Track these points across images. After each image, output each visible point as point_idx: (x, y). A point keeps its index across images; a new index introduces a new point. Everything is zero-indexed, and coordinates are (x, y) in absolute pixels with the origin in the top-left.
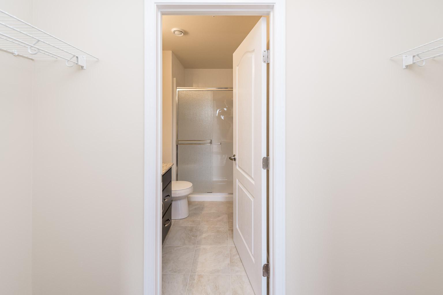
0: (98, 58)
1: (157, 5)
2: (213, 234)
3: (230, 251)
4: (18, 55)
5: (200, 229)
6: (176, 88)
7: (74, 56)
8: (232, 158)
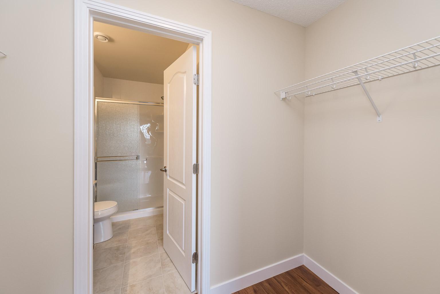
0: (6, 54)
2: (142, 247)
3: (161, 257)
5: (128, 246)
6: (95, 98)
8: (163, 169)
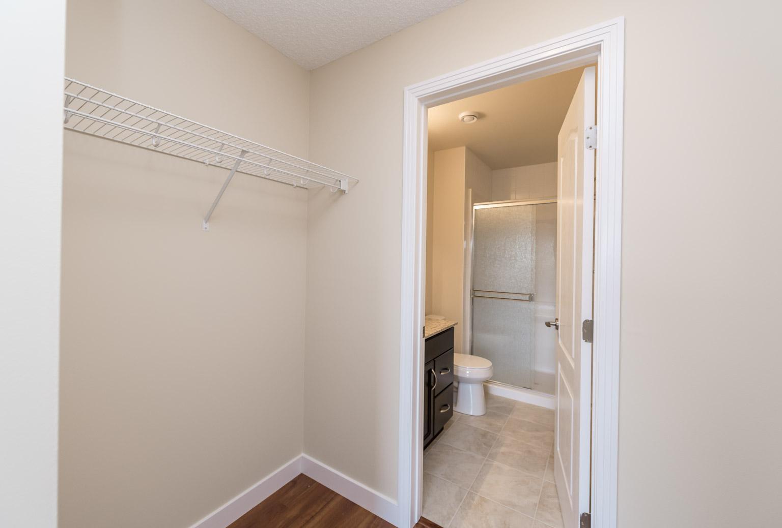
1: (419, 99)
2: (519, 453)
3: (543, 488)
4: (297, 186)
5: (498, 439)
6: (473, 205)
7: (337, 180)
8: (551, 323)
